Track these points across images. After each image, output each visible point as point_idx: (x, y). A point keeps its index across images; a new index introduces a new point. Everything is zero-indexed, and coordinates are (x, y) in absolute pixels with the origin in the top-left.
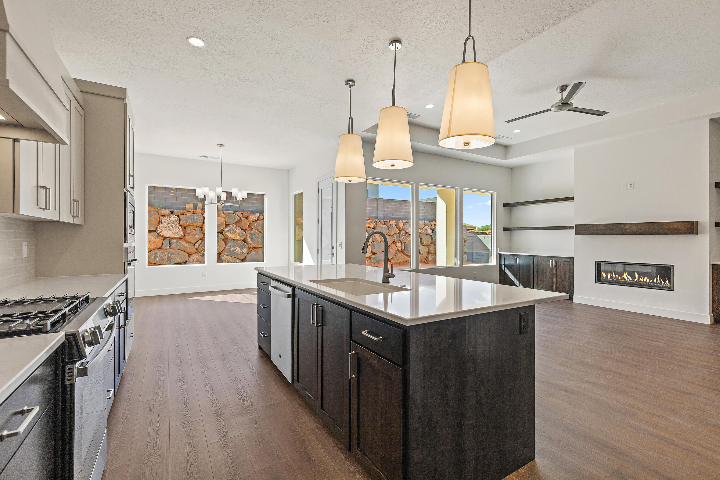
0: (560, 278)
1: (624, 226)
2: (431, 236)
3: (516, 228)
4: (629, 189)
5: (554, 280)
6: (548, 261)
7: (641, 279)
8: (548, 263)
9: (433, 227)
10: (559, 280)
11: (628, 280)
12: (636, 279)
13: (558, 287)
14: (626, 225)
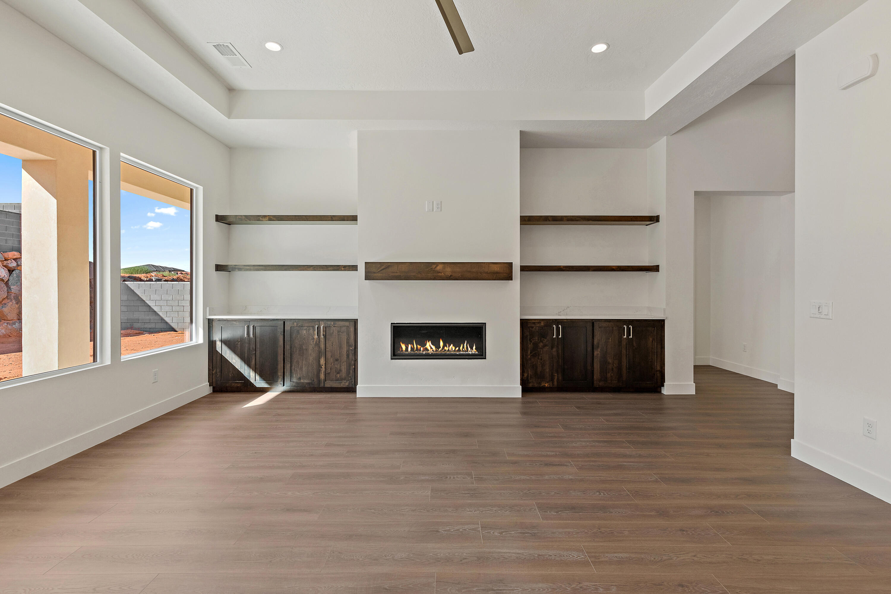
0: (331, 356)
1: (436, 267)
2: (7, 283)
3: (245, 266)
4: (435, 211)
5: (322, 361)
6: (311, 328)
7: (446, 347)
8: (311, 331)
9: (13, 264)
10: (331, 360)
11: (432, 351)
12: (440, 348)
13: (329, 373)
14: (437, 266)
